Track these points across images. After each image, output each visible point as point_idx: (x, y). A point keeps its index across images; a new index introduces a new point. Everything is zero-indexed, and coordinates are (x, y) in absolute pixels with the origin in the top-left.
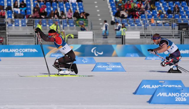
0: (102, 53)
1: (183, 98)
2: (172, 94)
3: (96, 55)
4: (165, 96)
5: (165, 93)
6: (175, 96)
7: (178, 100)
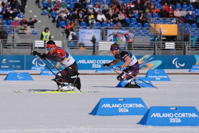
0: (183, 65)
1: (177, 119)
2: (166, 114)
3: (178, 67)
4: (159, 117)
5: (158, 114)
6: (169, 116)
7: (172, 121)
